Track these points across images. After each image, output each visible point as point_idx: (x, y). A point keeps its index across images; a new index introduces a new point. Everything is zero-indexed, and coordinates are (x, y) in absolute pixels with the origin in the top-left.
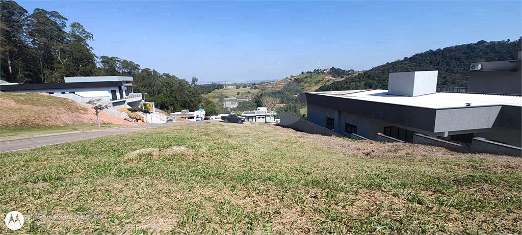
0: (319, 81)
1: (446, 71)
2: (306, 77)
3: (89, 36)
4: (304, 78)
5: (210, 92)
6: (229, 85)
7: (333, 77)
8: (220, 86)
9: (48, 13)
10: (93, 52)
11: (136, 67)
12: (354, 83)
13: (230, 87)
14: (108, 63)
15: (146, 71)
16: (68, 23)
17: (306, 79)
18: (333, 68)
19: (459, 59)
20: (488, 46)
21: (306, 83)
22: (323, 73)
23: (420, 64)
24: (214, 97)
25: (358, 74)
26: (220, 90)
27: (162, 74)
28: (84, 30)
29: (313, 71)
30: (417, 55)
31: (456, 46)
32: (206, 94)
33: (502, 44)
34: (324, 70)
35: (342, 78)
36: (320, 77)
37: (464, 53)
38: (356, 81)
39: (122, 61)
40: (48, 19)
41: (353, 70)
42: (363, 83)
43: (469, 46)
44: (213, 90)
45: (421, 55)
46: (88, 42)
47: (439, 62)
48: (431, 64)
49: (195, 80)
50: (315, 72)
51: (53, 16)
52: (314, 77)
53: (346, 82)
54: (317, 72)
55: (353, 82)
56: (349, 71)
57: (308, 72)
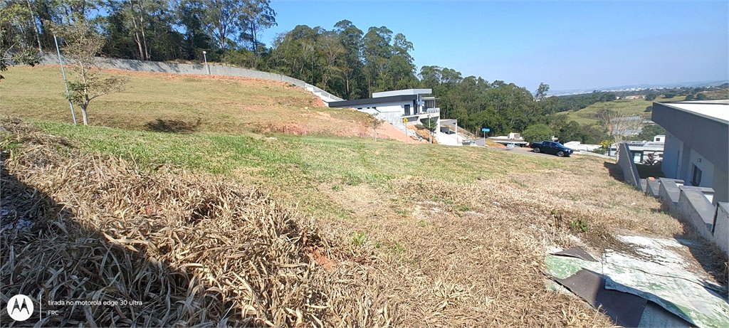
3: (410, 45)
5: (583, 108)
6: (633, 93)
8: (610, 97)
9: (378, 29)
10: (414, 62)
11: (456, 76)
13: (633, 97)
14: (427, 73)
15: (470, 80)
16: (393, 36)
24: (589, 116)
26: (605, 103)
27: (491, 82)
28: (405, 41)
32: (575, 111)
39: (441, 70)
40: (378, 35)
44: (590, 103)
46: (410, 52)
49: (543, 89)
51: (382, 31)
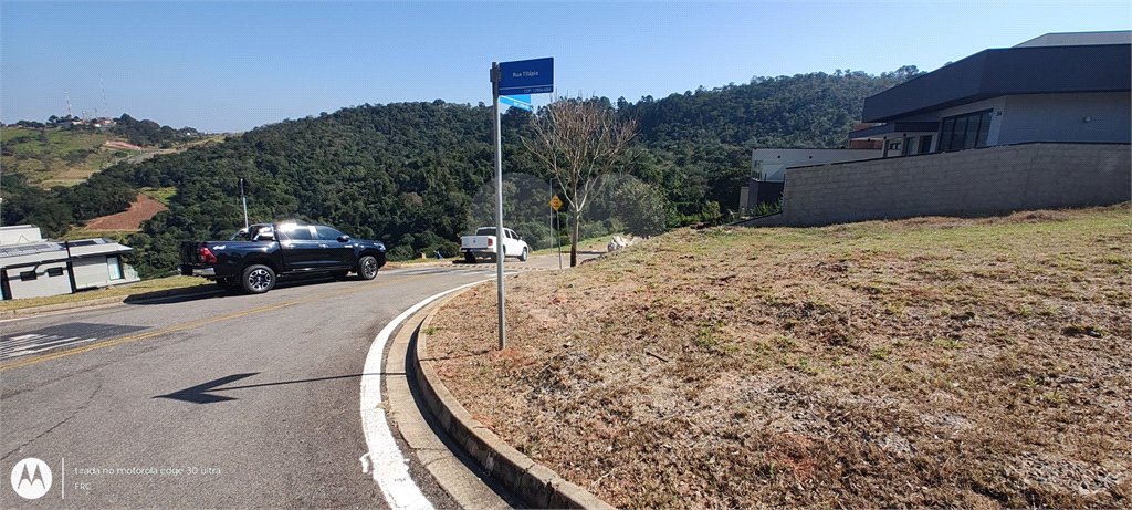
0: (83, 155)
1: (405, 145)
2: (21, 140)
4: (11, 142)
7: (132, 143)
12: (224, 161)
17: (19, 148)
18: (125, 118)
19: (416, 126)
20: (448, 110)
21: (23, 158)
22: (90, 127)
23: (360, 127)
25: (227, 140)
29: (44, 121)
30: (345, 110)
31: (405, 104)
33: (465, 109)
34: (94, 121)
35: (165, 147)
36: (84, 142)
37: (421, 117)
38: (232, 156)
41: (194, 131)
42: (251, 161)
43: (424, 105)
45: (353, 111)
47: (390, 128)
48: (377, 130)
50: (54, 126)
52: (54, 139)
53: (198, 158)
54: (65, 124)
55: (222, 157)
56: (182, 131)
57: (21, 123)
